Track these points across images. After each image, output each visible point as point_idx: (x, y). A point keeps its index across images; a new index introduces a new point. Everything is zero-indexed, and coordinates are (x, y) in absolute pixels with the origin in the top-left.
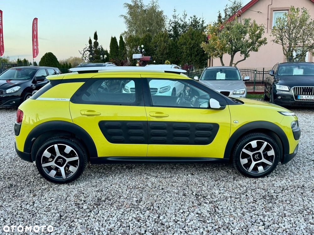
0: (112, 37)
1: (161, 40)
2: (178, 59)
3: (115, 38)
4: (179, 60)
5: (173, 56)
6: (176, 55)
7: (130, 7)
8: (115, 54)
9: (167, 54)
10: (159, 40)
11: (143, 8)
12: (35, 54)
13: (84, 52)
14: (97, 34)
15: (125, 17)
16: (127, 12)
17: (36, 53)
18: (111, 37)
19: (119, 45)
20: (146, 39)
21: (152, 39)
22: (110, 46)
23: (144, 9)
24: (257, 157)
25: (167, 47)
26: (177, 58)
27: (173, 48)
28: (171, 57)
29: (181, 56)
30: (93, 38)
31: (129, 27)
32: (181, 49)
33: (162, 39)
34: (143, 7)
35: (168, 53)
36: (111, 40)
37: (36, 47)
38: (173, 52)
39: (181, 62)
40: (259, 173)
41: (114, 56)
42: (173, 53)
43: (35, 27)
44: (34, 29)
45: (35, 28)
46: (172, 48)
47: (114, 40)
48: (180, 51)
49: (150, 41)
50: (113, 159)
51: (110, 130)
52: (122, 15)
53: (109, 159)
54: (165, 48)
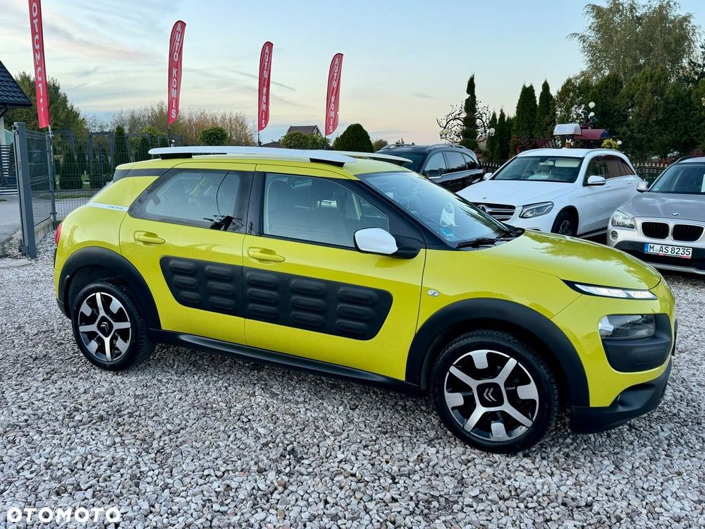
0: (524, 86)
1: (644, 89)
2: (689, 135)
3: (531, 87)
4: (692, 141)
5: (676, 129)
6: (686, 127)
7: (598, 12)
8: (526, 125)
9: (658, 122)
10: (639, 89)
11: (634, 11)
12: (331, 127)
13: (447, 123)
14: (475, 81)
15: (583, 39)
16: (589, 25)
17: (333, 125)
18: (522, 87)
19: (538, 103)
20: (606, 88)
21: (622, 87)
22: (517, 107)
23: (637, 14)
24: (489, 394)
25: (660, 105)
26: (686, 133)
27: (678, 108)
28: (671, 132)
29: (698, 129)
30: (466, 89)
31: (591, 61)
32: (701, 111)
33: (649, 85)
34: (635, 8)
35: (662, 120)
36: (520, 94)
37: (332, 114)
38: (675, 120)
39: (699, 144)
40: (492, 439)
41: (523, 129)
42: (677, 122)
43: (336, 71)
44: (333, 75)
45: (335, 74)
46: (675, 109)
47: (527, 93)
48: (698, 115)
49: (615, 93)
50: (190, 338)
51: (177, 278)
52: (574, 34)
53: (183, 338)
54: (655, 108)
